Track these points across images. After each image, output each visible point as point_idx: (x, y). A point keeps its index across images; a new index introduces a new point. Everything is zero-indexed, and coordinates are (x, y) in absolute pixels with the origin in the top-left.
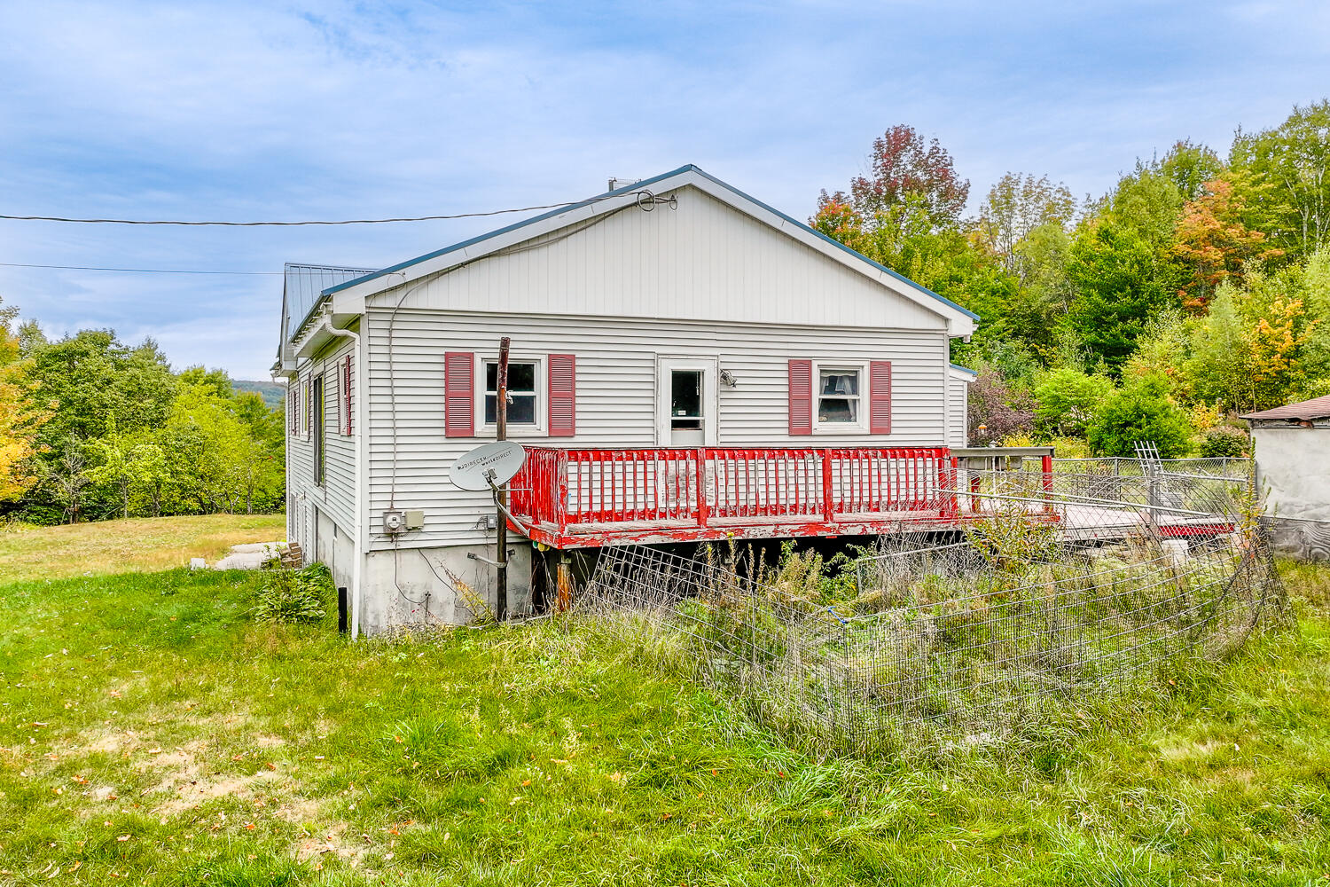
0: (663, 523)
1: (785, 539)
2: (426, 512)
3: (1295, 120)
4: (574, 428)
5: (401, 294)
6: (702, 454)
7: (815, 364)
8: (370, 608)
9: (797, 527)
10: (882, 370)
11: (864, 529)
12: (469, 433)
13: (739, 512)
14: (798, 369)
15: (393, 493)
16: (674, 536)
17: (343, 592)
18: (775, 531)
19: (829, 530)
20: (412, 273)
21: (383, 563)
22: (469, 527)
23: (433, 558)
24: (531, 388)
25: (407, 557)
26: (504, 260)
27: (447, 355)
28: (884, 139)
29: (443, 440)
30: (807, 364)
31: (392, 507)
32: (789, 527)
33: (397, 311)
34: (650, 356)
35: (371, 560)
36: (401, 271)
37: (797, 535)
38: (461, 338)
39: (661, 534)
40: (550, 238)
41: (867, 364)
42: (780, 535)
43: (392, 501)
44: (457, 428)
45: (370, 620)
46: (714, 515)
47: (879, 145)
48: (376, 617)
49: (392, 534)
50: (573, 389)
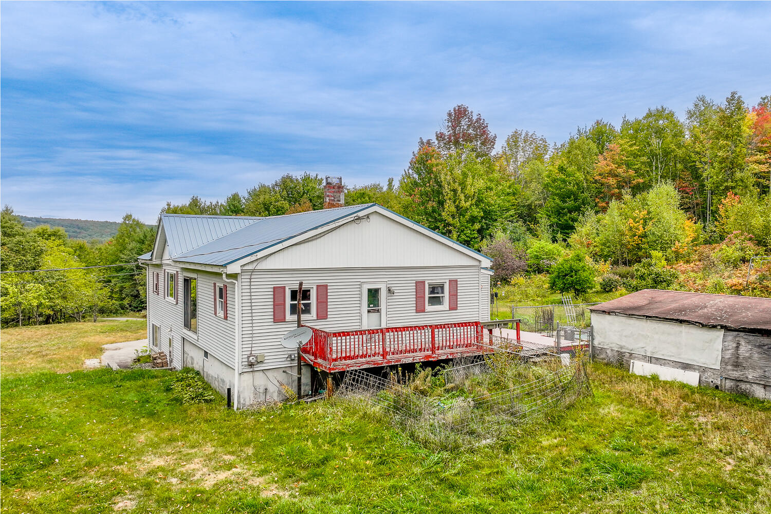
0: (368, 359)
1: (417, 363)
2: (266, 354)
3: (649, 115)
4: (327, 315)
5: (255, 264)
6: (384, 331)
7: (426, 283)
8: (241, 396)
9: (421, 358)
10: (454, 283)
11: (447, 357)
12: (283, 320)
13: (399, 353)
14: (420, 285)
15: (252, 347)
16: (374, 364)
17: (229, 390)
18: (413, 360)
19: (434, 357)
20: (260, 255)
21: (246, 376)
22: (284, 360)
23: (269, 374)
24: (309, 299)
25: (257, 374)
26: (298, 247)
27: (274, 288)
28: (452, 111)
29: (272, 324)
30: (423, 282)
31: (251, 354)
32: (418, 358)
33: (253, 271)
34: (359, 283)
35: (242, 376)
36: (255, 254)
37: (422, 360)
38: (280, 281)
39: (369, 364)
40: (317, 237)
41: (448, 281)
42: (415, 361)
43: (251, 351)
44: (279, 318)
45: (242, 401)
46: (389, 355)
47: (450, 115)
48: (244, 400)
49: (251, 365)
50: (327, 299)
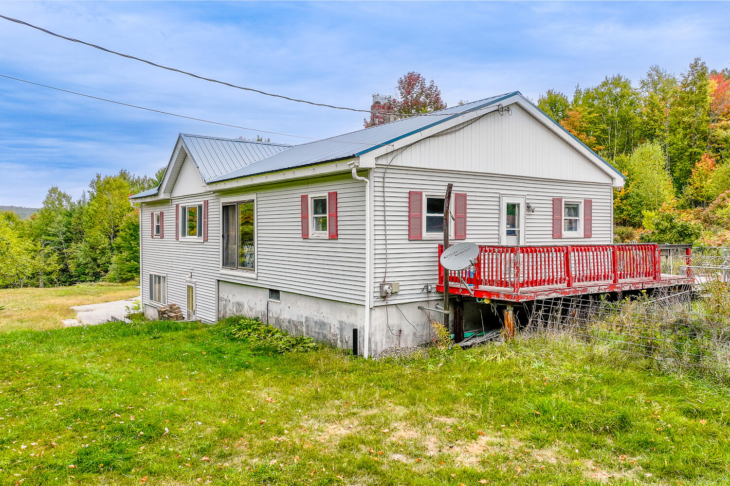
0: (555, 286)
2: (401, 283)
4: (465, 234)
5: (390, 158)
6: (570, 249)
7: (563, 200)
8: (373, 340)
9: (606, 287)
10: (588, 203)
11: (630, 287)
12: (420, 239)
13: (584, 279)
14: (556, 203)
15: (386, 272)
16: (562, 293)
17: (355, 332)
18: (599, 289)
20: (398, 145)
21: (378, 313)
22: (419, 291)
23: (403, 309)
25: (390, 309)
26: (436, 139)
27: (410, 193)
29: (407, 242)
30: (560, 200)
31: (384, 281)
32: (603, 287)
33: (388, 167)
34: (497, 195)
35: (373, 312)
36: (392, 144)
37: (607, 291)
38: (417, 184)
39: (557, 292)
40: (457, 129)
41: (583, 201)
43: (385, 277)
44: (414, 236)
45: (373, 347)
46: (575, 282)
47: (401, 82)
48: (376, 345)
49: (384, 297)
50: (465, 213)
